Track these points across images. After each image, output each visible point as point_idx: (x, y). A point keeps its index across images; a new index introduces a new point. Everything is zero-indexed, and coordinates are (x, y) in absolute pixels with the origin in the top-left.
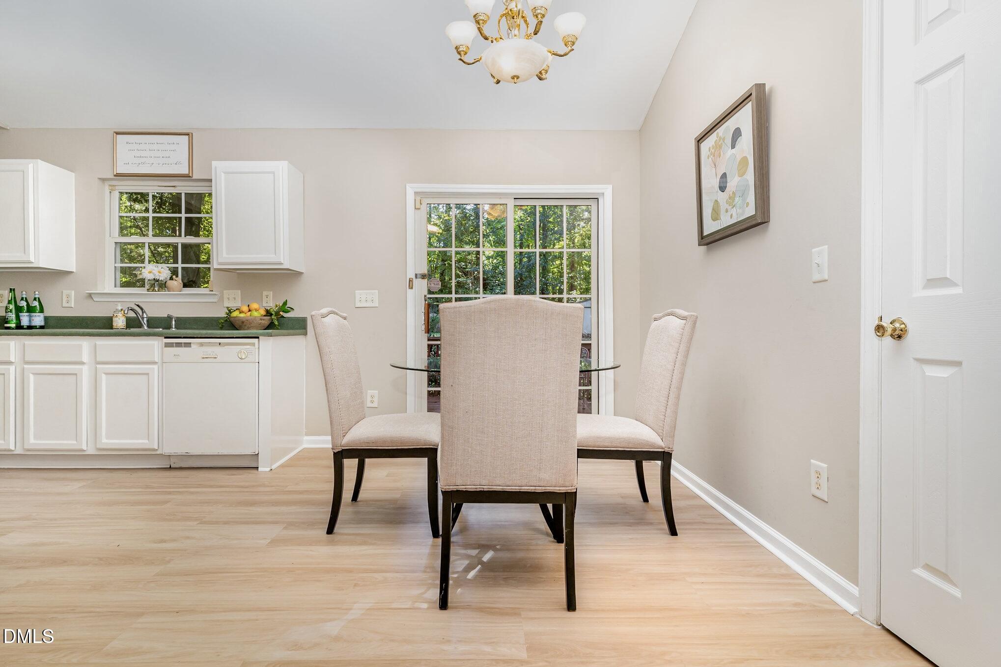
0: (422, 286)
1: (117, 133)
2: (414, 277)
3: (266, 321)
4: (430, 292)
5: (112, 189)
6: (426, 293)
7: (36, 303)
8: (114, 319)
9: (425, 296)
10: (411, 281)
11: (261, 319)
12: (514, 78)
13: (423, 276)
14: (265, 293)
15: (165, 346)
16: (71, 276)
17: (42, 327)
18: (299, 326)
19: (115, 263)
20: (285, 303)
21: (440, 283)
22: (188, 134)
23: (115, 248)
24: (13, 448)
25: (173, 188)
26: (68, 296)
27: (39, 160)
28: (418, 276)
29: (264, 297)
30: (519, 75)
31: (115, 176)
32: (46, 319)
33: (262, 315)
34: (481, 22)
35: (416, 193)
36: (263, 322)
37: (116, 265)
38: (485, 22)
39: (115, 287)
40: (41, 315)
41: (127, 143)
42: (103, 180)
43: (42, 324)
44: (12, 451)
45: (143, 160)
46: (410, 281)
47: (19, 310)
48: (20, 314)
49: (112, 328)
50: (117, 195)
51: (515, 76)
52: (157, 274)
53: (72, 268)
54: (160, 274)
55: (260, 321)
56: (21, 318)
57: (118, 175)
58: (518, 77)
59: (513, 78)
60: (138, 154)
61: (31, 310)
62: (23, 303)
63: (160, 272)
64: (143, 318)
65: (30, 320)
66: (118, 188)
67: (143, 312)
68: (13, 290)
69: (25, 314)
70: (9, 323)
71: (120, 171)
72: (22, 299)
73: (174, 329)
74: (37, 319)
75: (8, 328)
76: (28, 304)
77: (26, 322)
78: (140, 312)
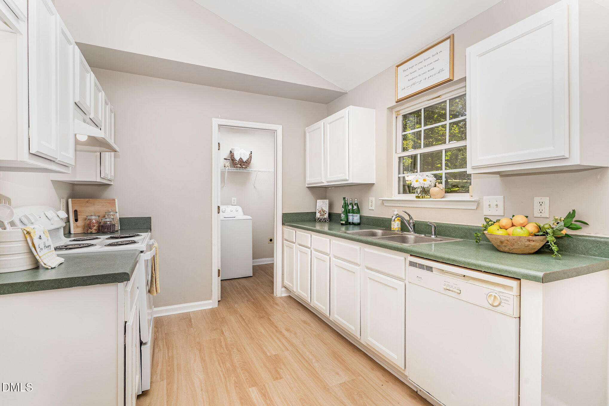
1: (398, 66)
3: (537, 243)
5: (397, 114)
7: (355, 207)
8: (392, 222)
11: (529, 241)
14: (537, 200)
15: (409, 265)
16: (374, 186)
17: (359, 224)
19: (399, 173)
20: (572, 215)
22: (449, 38)
23: (399, 162)
26: (372, 201)
27: (352, 106)
29: (537, 204)
32: (361, 217)
33: (530, 234)
36: (532, 243)
37: (399, 175)
39: (399, 193)
40: (358, 215)
41: (404, 71)
42: (391, 109)
43: (359, 221)
45: (414, 81)
47: (347, 212)
48: (349, 214)
49: (391, 230)
50: (400, 118)
52: (422, 181)
54: (424, 182)
55: (528, 243)
56: (349, 217)
57: (398, 101)
60: (411, 76)
61: (353, 212)
62: (350, 207)
63: (424, 180)
64: (409, 224)
65: (353, 219)
66: (401, 112)
67: (411, 218)
68: (344, 198)
69: (351, 214)
70: (341, 220)
71: (400, 97)
72: (350, 204)
73: (433, 237)
74: (356, 218)
75: (342, 224)
76: (353, 207)
77: (350, 220)
78: (407, 218)
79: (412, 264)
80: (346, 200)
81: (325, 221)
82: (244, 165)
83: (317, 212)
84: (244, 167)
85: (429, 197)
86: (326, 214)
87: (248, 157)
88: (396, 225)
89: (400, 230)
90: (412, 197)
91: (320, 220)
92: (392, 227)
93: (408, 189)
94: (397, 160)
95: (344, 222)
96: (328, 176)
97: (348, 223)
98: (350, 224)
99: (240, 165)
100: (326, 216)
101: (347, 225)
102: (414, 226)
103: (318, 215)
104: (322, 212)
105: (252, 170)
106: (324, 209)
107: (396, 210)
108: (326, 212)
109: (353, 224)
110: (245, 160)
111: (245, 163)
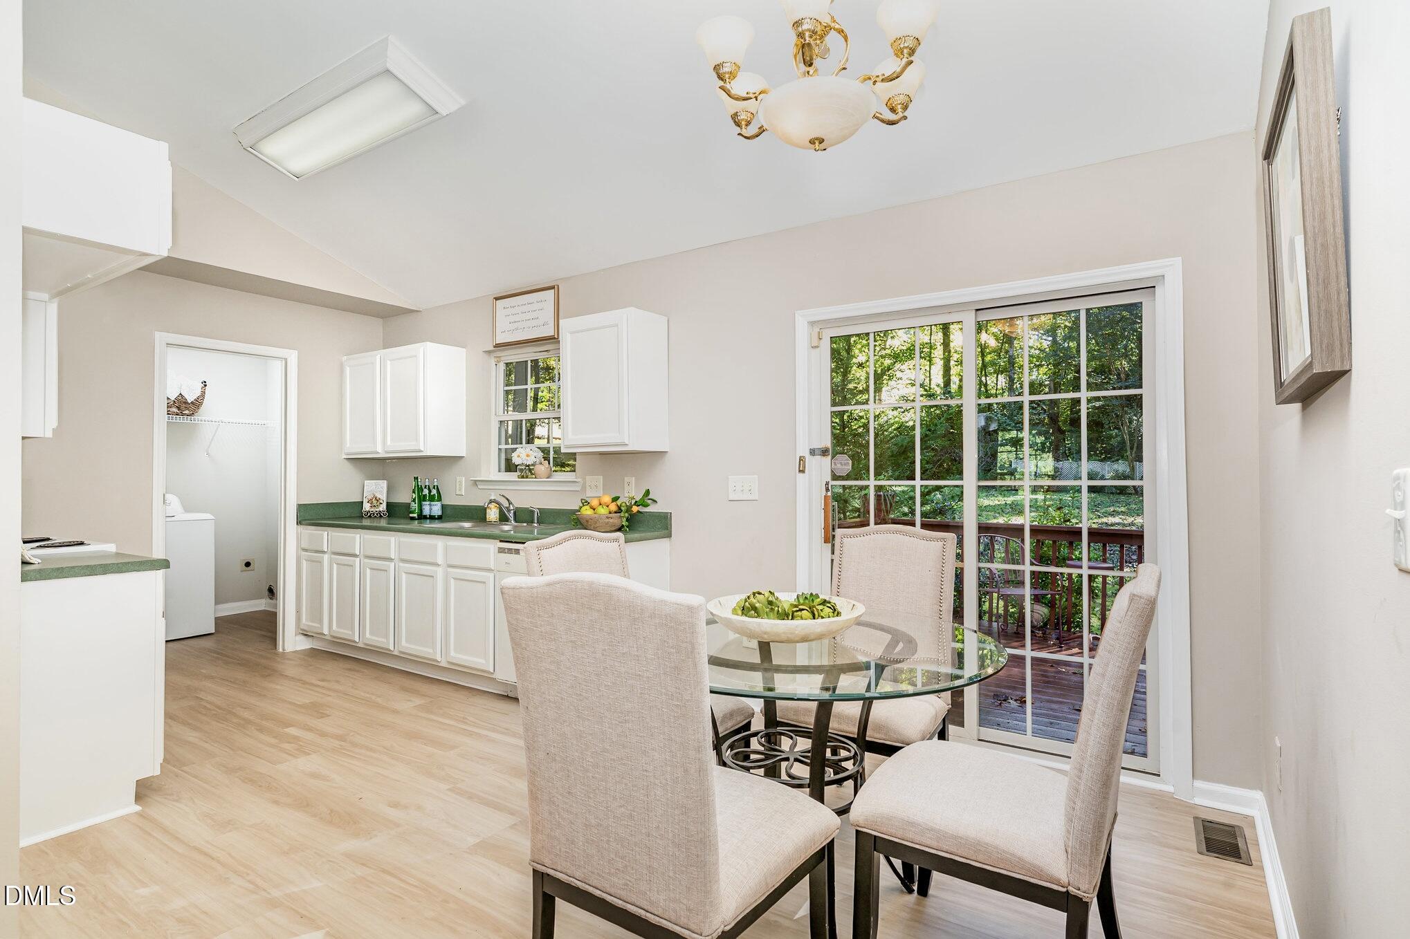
0: (821, 469)
1: (497, 299)
2: (807, 455)
3: (616, 521)
4: (835, 477)
5: (498, 359)
6: (829, 478)
7: (434, 492)
8: (488, 510)
9: (827, 484)
10: (802, 459)
11: (608, 518)
12: (814, 143)
13: (824, 452)
14: (627, 479)
15: (499, 552)
16: (463, 459)
17: (440, 518)
18: (661, 525)
19: (500, 444)
20: (648, 492)
21: (850, 462)
22: (553, 288)
23: (499, 428)
24: (392, 649)
25: (546, 353)
26: (460, 482)
27: (428, 343)
28: (817, 452)
29: (626, 485)
30: (823, 138)
31: (495, 347)
32: (443, 507)
33: (611, 512)
34: (727, 76)
35: (812, 324)
36: (611, 520)
37: (500, 447)
38: (733, 75)
39: (499, 471)
40: (439, 504)
41: (504, 308)
42: (489, 352)
43: (440, 513)
44: (390, 650)
45: (516, 325)
46: (800, 460)
47: (422, 499)
48: (424, 503)
50: (502, 367)
51: (817, 139)
53: (463, 454)
55: (607, 520)
56: (424, 507)
57: (497, 346)
58: (821, 141)
59: (812, 142)
60: (513, 319)
61: (432, 499)
62: (426, 492)
63: (528, 456)
64: (509, 511)
65: (431, 509)
66: (502, 359)
67: (510, 503)
68: (416, 478)
69: (428, 503)
70: (413, 512)
71: (500, 340)
72: (425, 488)
73: (535, 525)
74: (436, 509)
75: (413, 518)
76: (430, 491)
77: (426, 511)
78: (506, 504)
79: (501, 550)
80: (419, 480)
81: (381, 516)
82: (187, 408)
83: (365, 501)
84: (187, 412)
85: (534, 476)
86: (381, 503)
87: (198, 393)
88: (493, 514)
89: (498, 520)
90: (513, 476)
91: (370, 516)
92: (487, 517)
93: (510, 467)
94: (498, 425)
95: (415, 515)
96: (389, 443)
97: (422, 517)
98: (425, 517)
99: (179, 408)
100: (383, 507)
101: (421, 519)
102: (515, 513)
103: (367, 507)
104: (375, 502)
105: (203, 418)
106: (378, 496)
107: (493, 494)
108: (381, 502)
109: (432, 518)
110: (192, 400)
111: (191, 405)
